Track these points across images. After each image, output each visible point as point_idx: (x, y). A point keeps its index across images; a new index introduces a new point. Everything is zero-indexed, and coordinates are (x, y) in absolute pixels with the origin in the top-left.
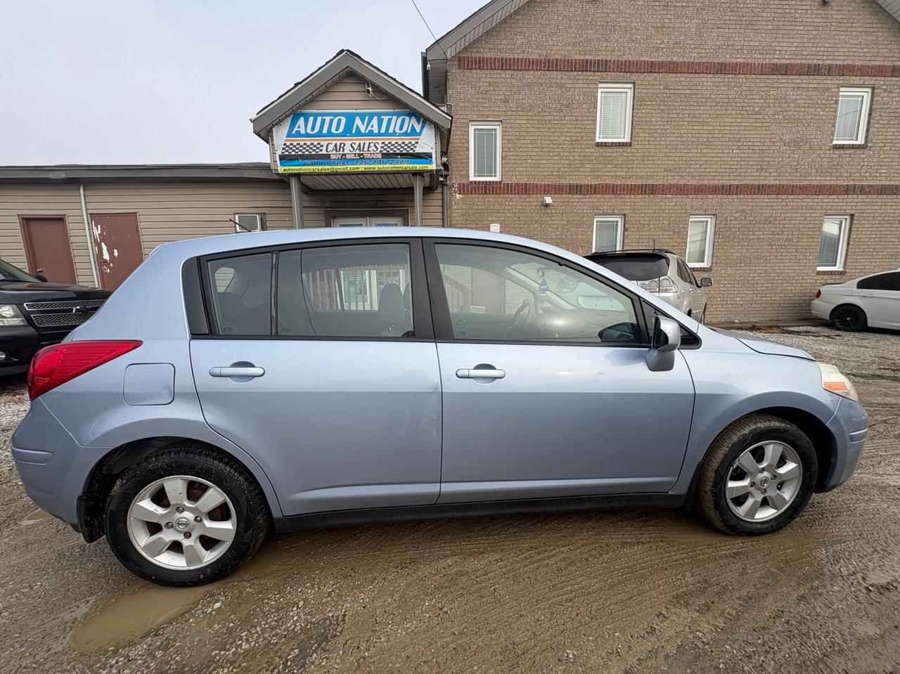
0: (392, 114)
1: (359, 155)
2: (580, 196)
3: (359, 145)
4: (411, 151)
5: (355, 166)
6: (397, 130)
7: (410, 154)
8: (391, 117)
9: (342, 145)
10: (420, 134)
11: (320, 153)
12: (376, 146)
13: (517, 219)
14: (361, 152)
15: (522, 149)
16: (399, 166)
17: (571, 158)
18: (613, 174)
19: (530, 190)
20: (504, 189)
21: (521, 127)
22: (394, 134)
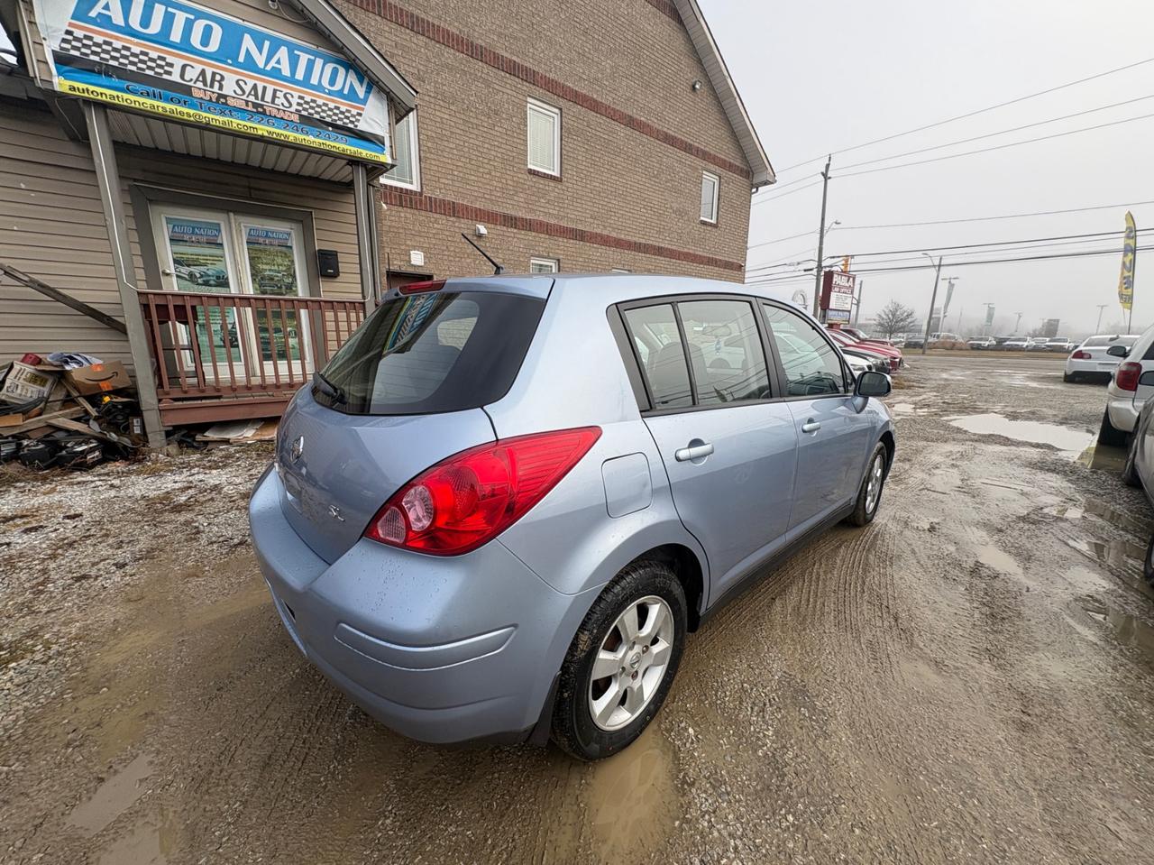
0: (317, 55)
1: (255, 105)
2: (515, 231)
3: (255, 87)
4: (351, 126)
5: (249, 124)
6: (325, 83)
7: (349, 130)
8: (313, 58)
9: (218, 78)
10: (364, 101)
11: (165, 77)
12: (290, 99)
13: (445, 248)
14: (259, 102)
15: (445, 154)
16: (332, 144)
17: (504, 181)
18: (546, 210)
19: (458, 212)
20: (426, 204)
21: (442, 123)
22: (319, 87)
